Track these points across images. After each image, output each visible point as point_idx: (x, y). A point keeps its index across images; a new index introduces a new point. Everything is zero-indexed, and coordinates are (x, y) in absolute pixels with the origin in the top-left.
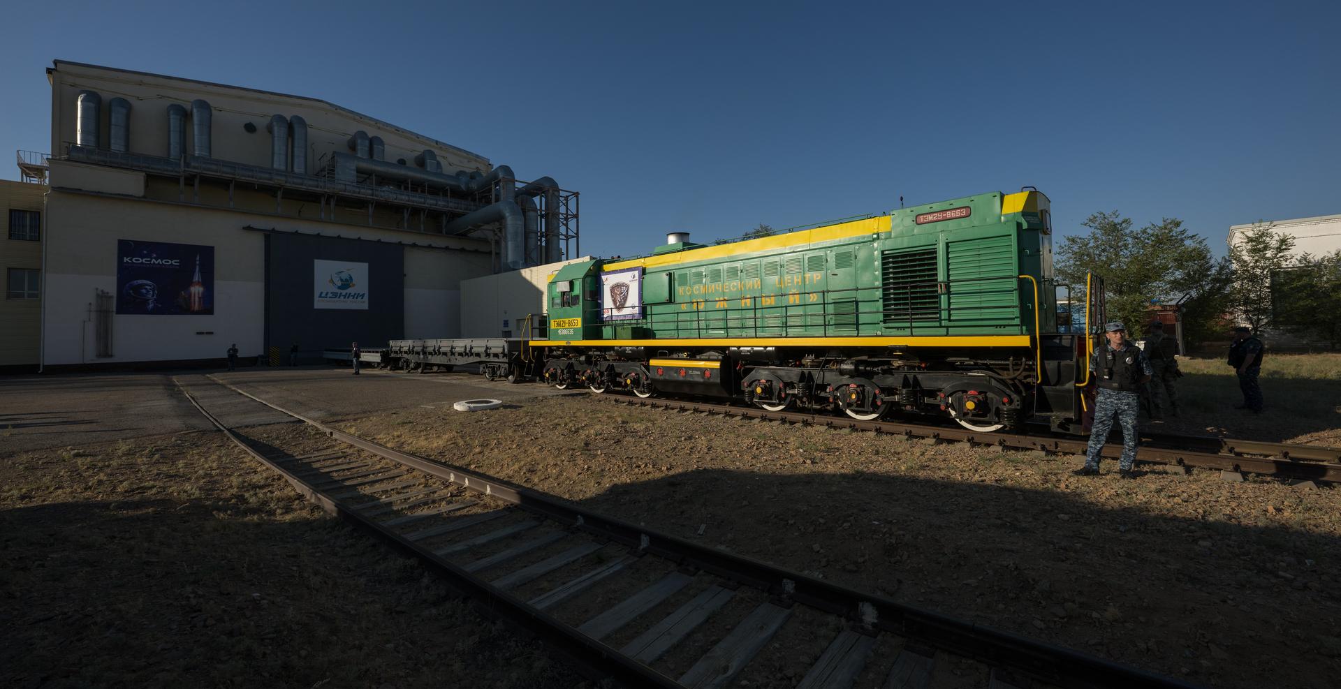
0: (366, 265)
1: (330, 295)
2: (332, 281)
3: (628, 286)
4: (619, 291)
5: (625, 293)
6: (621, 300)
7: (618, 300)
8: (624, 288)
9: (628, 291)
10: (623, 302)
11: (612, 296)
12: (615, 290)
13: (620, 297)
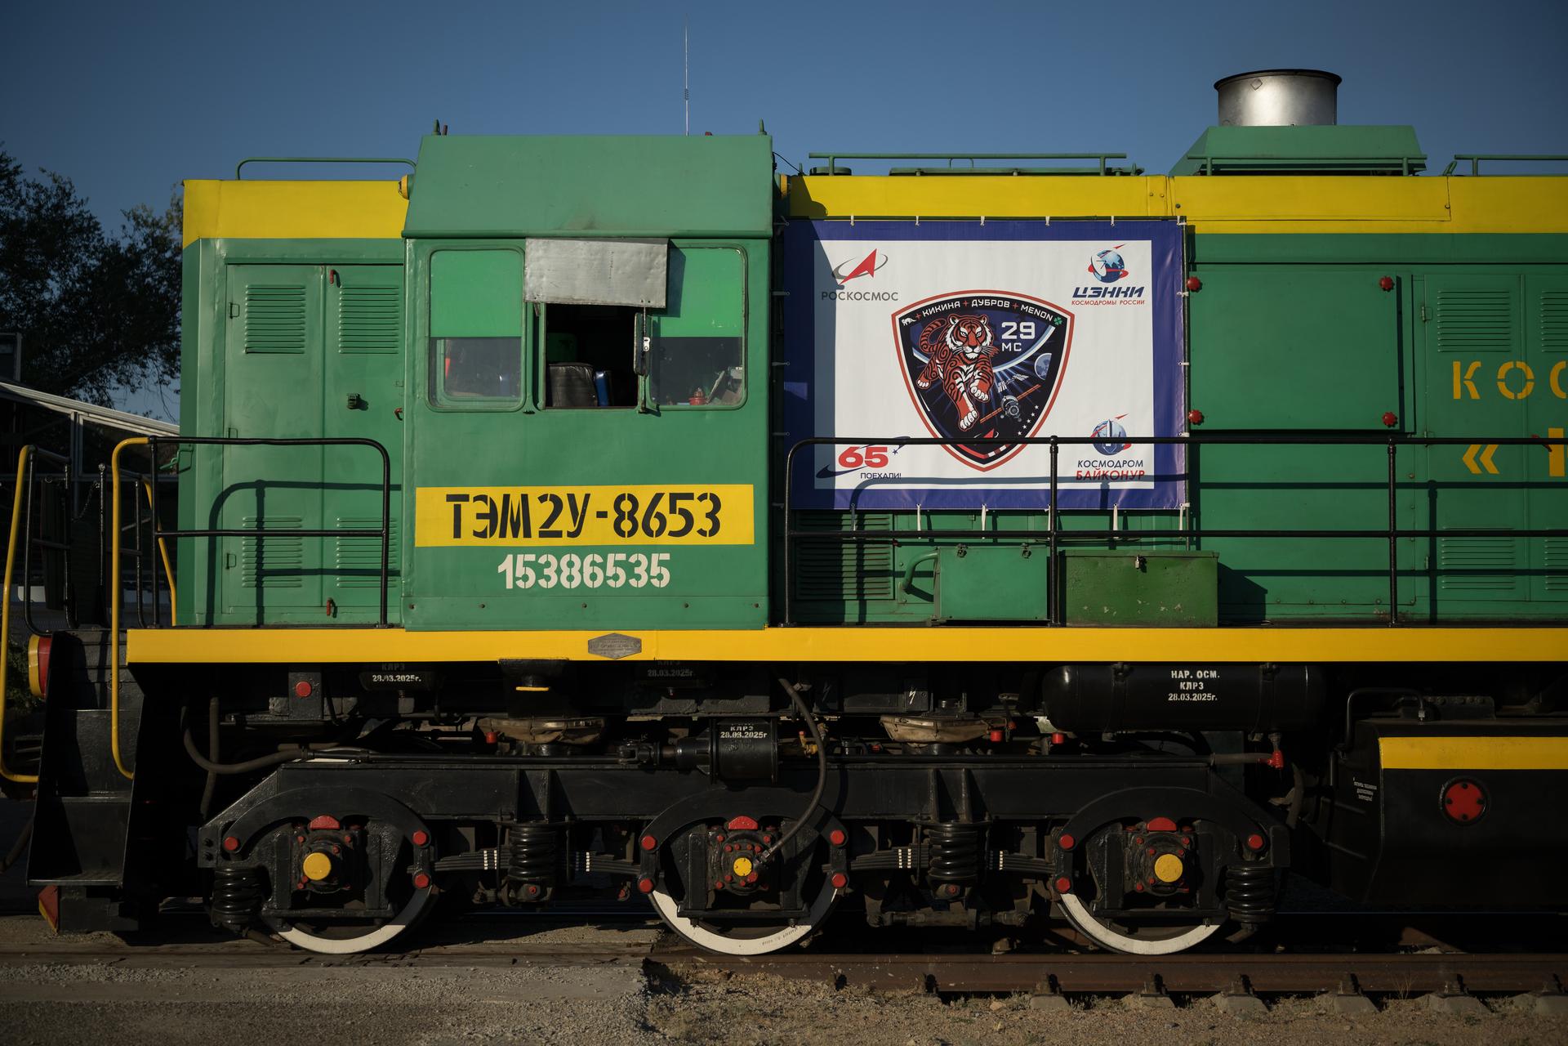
3: (1058, 322)
4: (972, 341)
5: (1033, 358)
6: (996, 397)
7: (971, 396)
8: (1029, 329)
9: (1056, 346)
10: (1014, 412)
11: (915, 369)
12: (938, 336)
13: (988, 379)
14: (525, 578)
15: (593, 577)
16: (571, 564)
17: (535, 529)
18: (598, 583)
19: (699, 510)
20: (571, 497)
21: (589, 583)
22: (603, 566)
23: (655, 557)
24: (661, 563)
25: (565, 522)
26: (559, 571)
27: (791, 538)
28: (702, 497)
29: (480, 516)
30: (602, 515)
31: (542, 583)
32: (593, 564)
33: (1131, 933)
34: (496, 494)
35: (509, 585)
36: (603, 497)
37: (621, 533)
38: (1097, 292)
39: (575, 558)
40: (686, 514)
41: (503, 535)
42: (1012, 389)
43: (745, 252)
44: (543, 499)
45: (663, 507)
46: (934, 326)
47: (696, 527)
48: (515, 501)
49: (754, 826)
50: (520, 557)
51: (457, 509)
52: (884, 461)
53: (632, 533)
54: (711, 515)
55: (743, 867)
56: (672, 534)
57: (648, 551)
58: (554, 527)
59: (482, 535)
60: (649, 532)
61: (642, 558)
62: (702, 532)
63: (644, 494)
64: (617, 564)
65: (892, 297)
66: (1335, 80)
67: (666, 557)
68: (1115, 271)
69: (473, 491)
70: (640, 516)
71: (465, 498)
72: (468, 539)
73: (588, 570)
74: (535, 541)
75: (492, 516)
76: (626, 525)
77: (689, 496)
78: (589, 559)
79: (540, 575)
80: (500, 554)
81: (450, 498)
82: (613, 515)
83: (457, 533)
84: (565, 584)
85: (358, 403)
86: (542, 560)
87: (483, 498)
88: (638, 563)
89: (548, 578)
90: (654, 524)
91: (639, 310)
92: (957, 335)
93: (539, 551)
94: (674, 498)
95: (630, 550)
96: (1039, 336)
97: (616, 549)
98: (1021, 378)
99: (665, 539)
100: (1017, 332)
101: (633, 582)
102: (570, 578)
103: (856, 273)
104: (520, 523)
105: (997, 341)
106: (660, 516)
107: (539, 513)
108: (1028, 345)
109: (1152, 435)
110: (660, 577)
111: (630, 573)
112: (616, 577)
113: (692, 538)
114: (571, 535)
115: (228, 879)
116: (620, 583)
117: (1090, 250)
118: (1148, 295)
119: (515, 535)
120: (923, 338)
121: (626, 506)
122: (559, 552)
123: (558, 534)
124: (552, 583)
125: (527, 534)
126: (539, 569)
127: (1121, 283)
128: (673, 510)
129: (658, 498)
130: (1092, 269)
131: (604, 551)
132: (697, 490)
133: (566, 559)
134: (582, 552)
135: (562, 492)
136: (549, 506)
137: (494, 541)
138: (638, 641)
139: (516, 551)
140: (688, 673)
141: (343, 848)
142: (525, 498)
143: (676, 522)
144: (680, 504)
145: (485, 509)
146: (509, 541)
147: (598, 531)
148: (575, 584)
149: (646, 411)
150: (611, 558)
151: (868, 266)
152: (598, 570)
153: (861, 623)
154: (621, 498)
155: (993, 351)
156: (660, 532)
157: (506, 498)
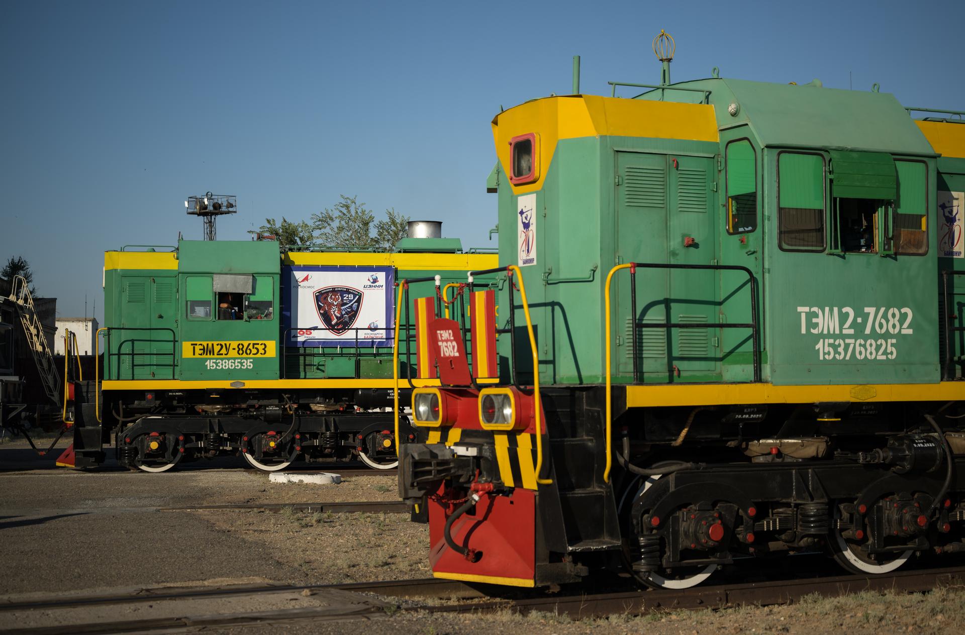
3: (359, 294)
4: (335, 300)
5: (352, 305)
6: (342, 315)
7: (335, 315)
8: (351, 297)
9: (359, 301)
10: (347, 320)
11: (320, 307)
12: (326, 298)
13: (340, 310)
14: (213, 366)
15: (232, 366)
16: (225, 362)
17: (215, 353)
18: (233, 367)
19: (261, 348)
20: (226, 344)
21: (230, 367)
22: (234, 363)
23: (249, 360)
24: (250, 362)
25: (224, 351)
26: (222, 364)
27: (286, 356)
28: (262, 344)
29: (200, 349)
30: (234, 349)
31: (218, 367)
32: (232, 362)
33: (379, 463)
34: (205, 343)
35: (209, 368)
36: (234, 344)
37: (239, 354)
38: (370, 286)
39: (227, 361)
40: (256, 348)
41: (207, 354)
42: (347, 313)
43: (273, 278)
44: (218, 345)
45: (251, 347)
46: (325, 295)
47: (260, 352)
48: (210, 346)
49: (275, 434)
50: (211, 361)
51: (194, 348)
52: (311, 333)
53: (242, 354)
54: (264, 349)
55: (272, 444)
56: (253, 354)
57: (247, 359)
58: (221, 352)
59: (201, 354)
60: (247, 354)
61: (245, 361)
62: (261, 354)
63: (246, 343)
64: (238, 362)
65: (313, 287)
66: (440, 223)
67: (252, 360)
68: (375, 281)
69: (198, 343)
70: (244, 349)
71: (196, 344)
72: (197, 356)
73: (230, 364)
74: (216, 356)
75: (204, 349)
76: (241, 352)
77: (258, 344)
78: (230, 361)
79: (217, 365)
80: (206, 360)
81: (192, 345)
82: (237, 349)
83: (194, 354)
84: (224, 368)
85: (161, 317)
86: (218, 361)
87: (201, 345)
88: (244, 362)
89: (219, 366)
90: (248, 352)
91: (245, 294)
92: (331, 298)
93: (217, 359)
94: (254, 344)
95: (242, 359)
96: (354, 298)
97: (238, 358)
98: (349, 310)
99: (251, 356)
100: (348, 297)
101: (243, 367)
102: (225, 366)
103: (303, 281)
104: (212, 352)
105: (342, 300)
106: (250, 350)
107: (217, 349)
108: (351, 301)
109: (385, 327)
110: (250, 366)
111: (242, 365)
112: (238, 366)
113: (259, 355)
114: (225, 354)
115: (126, 450)
116: (239, 367)
117: (368, 275)
118: (384, 287)
119: (210, 354)
120: (322, 300)
121: (241, 347)
122: (222, 359)
123: (222, 354)
124: (220, 368)
125: (213, 354)
126: (217, 364)
127: (377, 284)
128: (253, 348)
129: (249, 344)
130: (369, 280)
131: (234, 359)
132: (260, 342)
133: (224, 361)
134: (229, 359)
135: (223, 343)
136: (219, 347)
137: (204, 356)
138: (244, 383)
139: (210, 359)
140: (257, 392)
141: (160, 441)
142: (213, 345)
143: (254, 351)
144: (255, 346)
145: (202, 348)
146: (208, 356)
147: (233, 353)
148: (227, 368)
149: (246, 321)
150: (236, 361)
151: (306, 279)
152: (233, 364)
153: (305, 378)
154: (239, 345)
155: (341, 303)
156: (250, 354)
157: (208, 344)
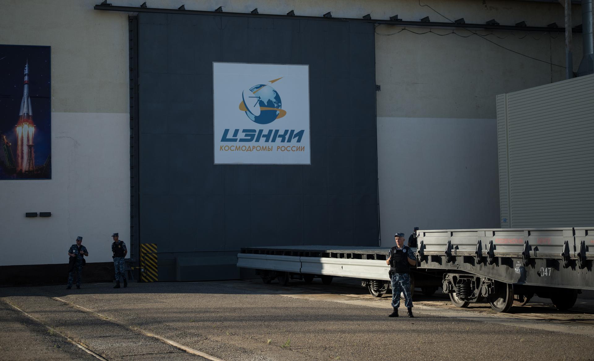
0: (304, 70)
1: (241, 135)
2: (244, 106)
